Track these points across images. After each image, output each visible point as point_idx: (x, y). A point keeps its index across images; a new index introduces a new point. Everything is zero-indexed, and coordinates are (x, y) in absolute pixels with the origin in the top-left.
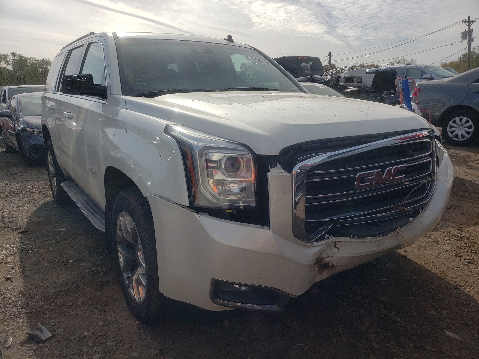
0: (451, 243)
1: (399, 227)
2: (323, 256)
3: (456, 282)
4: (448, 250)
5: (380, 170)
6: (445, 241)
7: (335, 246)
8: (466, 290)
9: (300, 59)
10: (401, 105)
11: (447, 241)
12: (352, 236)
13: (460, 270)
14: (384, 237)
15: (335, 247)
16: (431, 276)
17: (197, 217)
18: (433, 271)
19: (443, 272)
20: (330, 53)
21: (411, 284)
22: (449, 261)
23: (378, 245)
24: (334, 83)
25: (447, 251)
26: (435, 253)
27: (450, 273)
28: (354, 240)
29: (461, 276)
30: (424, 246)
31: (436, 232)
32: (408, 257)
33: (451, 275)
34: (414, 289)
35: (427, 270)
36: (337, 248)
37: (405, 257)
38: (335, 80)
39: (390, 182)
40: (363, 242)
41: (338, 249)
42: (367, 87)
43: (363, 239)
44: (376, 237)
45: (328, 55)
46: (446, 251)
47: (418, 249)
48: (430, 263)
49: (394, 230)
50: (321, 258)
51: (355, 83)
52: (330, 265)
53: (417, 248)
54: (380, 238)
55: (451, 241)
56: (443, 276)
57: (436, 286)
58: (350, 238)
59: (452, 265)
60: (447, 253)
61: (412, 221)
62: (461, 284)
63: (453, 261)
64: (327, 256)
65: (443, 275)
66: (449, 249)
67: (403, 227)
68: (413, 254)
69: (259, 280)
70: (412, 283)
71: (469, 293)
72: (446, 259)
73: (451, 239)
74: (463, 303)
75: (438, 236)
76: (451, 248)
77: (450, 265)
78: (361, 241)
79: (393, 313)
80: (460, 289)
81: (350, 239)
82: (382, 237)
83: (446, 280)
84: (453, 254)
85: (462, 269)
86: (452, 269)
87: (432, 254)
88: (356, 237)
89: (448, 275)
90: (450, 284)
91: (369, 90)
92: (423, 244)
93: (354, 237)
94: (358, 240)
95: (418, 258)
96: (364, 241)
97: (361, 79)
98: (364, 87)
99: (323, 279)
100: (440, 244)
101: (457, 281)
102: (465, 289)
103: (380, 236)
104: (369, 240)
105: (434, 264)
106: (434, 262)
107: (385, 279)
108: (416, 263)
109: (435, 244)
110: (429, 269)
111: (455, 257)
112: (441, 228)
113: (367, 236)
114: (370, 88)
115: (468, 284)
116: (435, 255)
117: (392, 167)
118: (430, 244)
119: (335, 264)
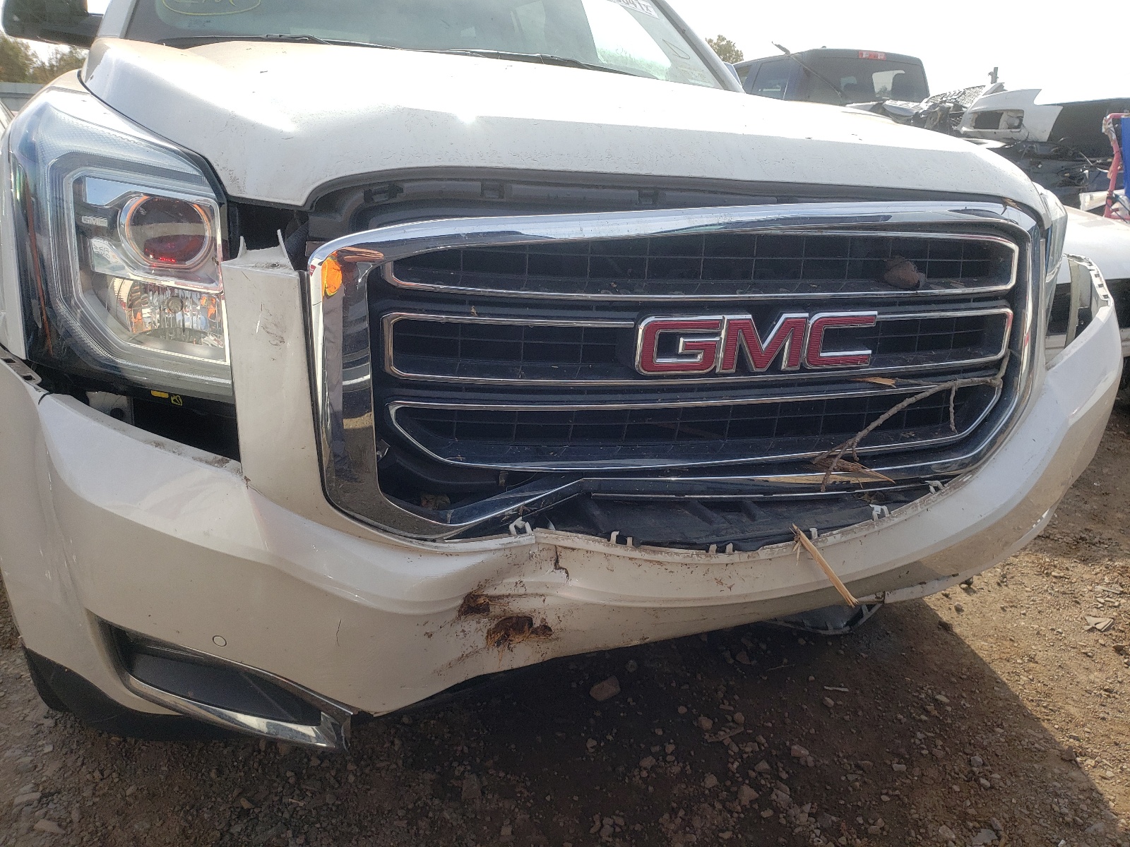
0: (1120, 605)
1: (814, 531)
2: (500, 591)
3: (1075, 738)
4: (1098, 626)
5: (749, 316)
6: (1102, 597)
7: (557, 561)
8: (1095, 775)
9: (865, 59)
10: (1111, 192)
11: (1107, 599)
12: (614, 535)
13: (1109, 700)
14: (738, 557)
15: (557, 566)
16: (1001, 704)
17: (33, 398)
18: (1016, 689)
19: (1048, 695)
20: (996, 69)
21: (921, 721)
22: (1087, 662)
23: (720, 582)
24: (935, 123)
25: (1093, 629)
26: (1053, 630)
27: (1072, 703)
28: (620, 550)
29: (1103, 719)
30: (1026, 602)
31: (1087, 564)
32: (957, 630)
33: (1073, 710)
34: (919, 735)
35: (997, 681)
36: (560, 568)
37: (946, 627)
38: (940, 114)
39: (798, 368)
40: (660, 563)
41: (567, 573)
42: (1033, 142)
43: (654, 551)
44: (707, 551)
45: (990, 74)
46: (1090, 630)
47: (1003, 608)
48: (1019, 661)
49: (790, 537)
50: (492, 598)
51: (1002, 130)
52: (537, 623)
53: (999, 606)
54: (723, 558)
55: (1123, 601)
56: (1043, 710)
57: (999, 742)
58: (609, 540)
59: (1092, 677)
60: (1094, 636)
61: (881, 516)
62: (1090, 748)
63: (1099, 666)
64: (522, 591)
65: (1045, 707)
66: (1103, 623)
67: (834, 532)
68: (977, 621)
69: (219, 640)
70: (924, 717)
71: (1102, 786)
72: (1080, 657)
73: (1126, 593)
74: (1062, 815)
75: (1086, 576)
76: (1112, 624)
77: (1082, 677)
78: (647, 556)
79: (807, 808)
80: (1078, 766)
81: (608, 546)
82: (730, 554)
83: (1045, 724)
84: (1109, 642)
85: (1117, 696)
86: (1084, 693)
87: (1038, 633)
88: (629, 540)
89: (1061, 708)
90: (1049, 740)
91: (1038, 150)
92: (1026, 594)
93: (621, 540)
94: (637, 554)
95: (984, 638)
96: (659, 557)
97: (1021, 119)
98: (1026, 141)
99: (515, 667)
100: (1083, 605)
101: (1082, 735)
102: (1094, 767)
103: (724, 551)
104: (677, 559)
105: (1032, 665)
106: (1032, 659)
107: (842, 690)
108: (972, 651)
109: (1068, 601)
110: (1004, 678)
111: (1112, 653)
112: (1106, 553)
113: (672, 544)
114: (1042, 143)
115: (1114, 751)
116: (1049, 635)
117: (806, 315)
118: (1049, 598)
119: (551, 622)
